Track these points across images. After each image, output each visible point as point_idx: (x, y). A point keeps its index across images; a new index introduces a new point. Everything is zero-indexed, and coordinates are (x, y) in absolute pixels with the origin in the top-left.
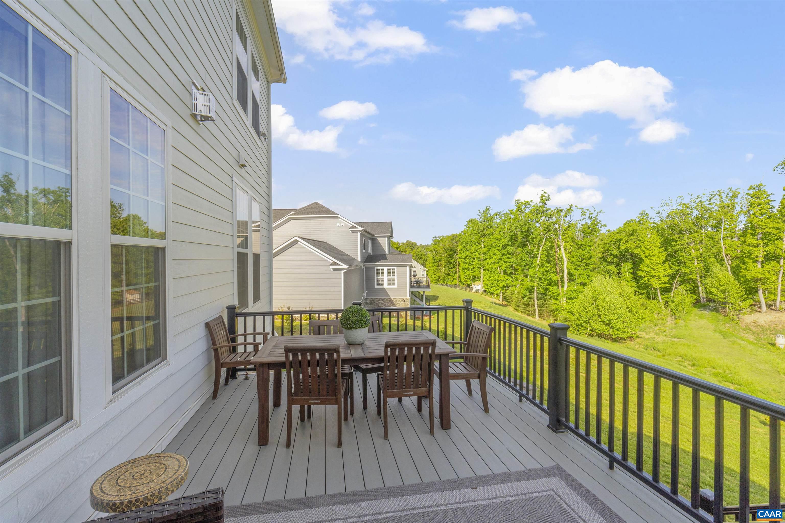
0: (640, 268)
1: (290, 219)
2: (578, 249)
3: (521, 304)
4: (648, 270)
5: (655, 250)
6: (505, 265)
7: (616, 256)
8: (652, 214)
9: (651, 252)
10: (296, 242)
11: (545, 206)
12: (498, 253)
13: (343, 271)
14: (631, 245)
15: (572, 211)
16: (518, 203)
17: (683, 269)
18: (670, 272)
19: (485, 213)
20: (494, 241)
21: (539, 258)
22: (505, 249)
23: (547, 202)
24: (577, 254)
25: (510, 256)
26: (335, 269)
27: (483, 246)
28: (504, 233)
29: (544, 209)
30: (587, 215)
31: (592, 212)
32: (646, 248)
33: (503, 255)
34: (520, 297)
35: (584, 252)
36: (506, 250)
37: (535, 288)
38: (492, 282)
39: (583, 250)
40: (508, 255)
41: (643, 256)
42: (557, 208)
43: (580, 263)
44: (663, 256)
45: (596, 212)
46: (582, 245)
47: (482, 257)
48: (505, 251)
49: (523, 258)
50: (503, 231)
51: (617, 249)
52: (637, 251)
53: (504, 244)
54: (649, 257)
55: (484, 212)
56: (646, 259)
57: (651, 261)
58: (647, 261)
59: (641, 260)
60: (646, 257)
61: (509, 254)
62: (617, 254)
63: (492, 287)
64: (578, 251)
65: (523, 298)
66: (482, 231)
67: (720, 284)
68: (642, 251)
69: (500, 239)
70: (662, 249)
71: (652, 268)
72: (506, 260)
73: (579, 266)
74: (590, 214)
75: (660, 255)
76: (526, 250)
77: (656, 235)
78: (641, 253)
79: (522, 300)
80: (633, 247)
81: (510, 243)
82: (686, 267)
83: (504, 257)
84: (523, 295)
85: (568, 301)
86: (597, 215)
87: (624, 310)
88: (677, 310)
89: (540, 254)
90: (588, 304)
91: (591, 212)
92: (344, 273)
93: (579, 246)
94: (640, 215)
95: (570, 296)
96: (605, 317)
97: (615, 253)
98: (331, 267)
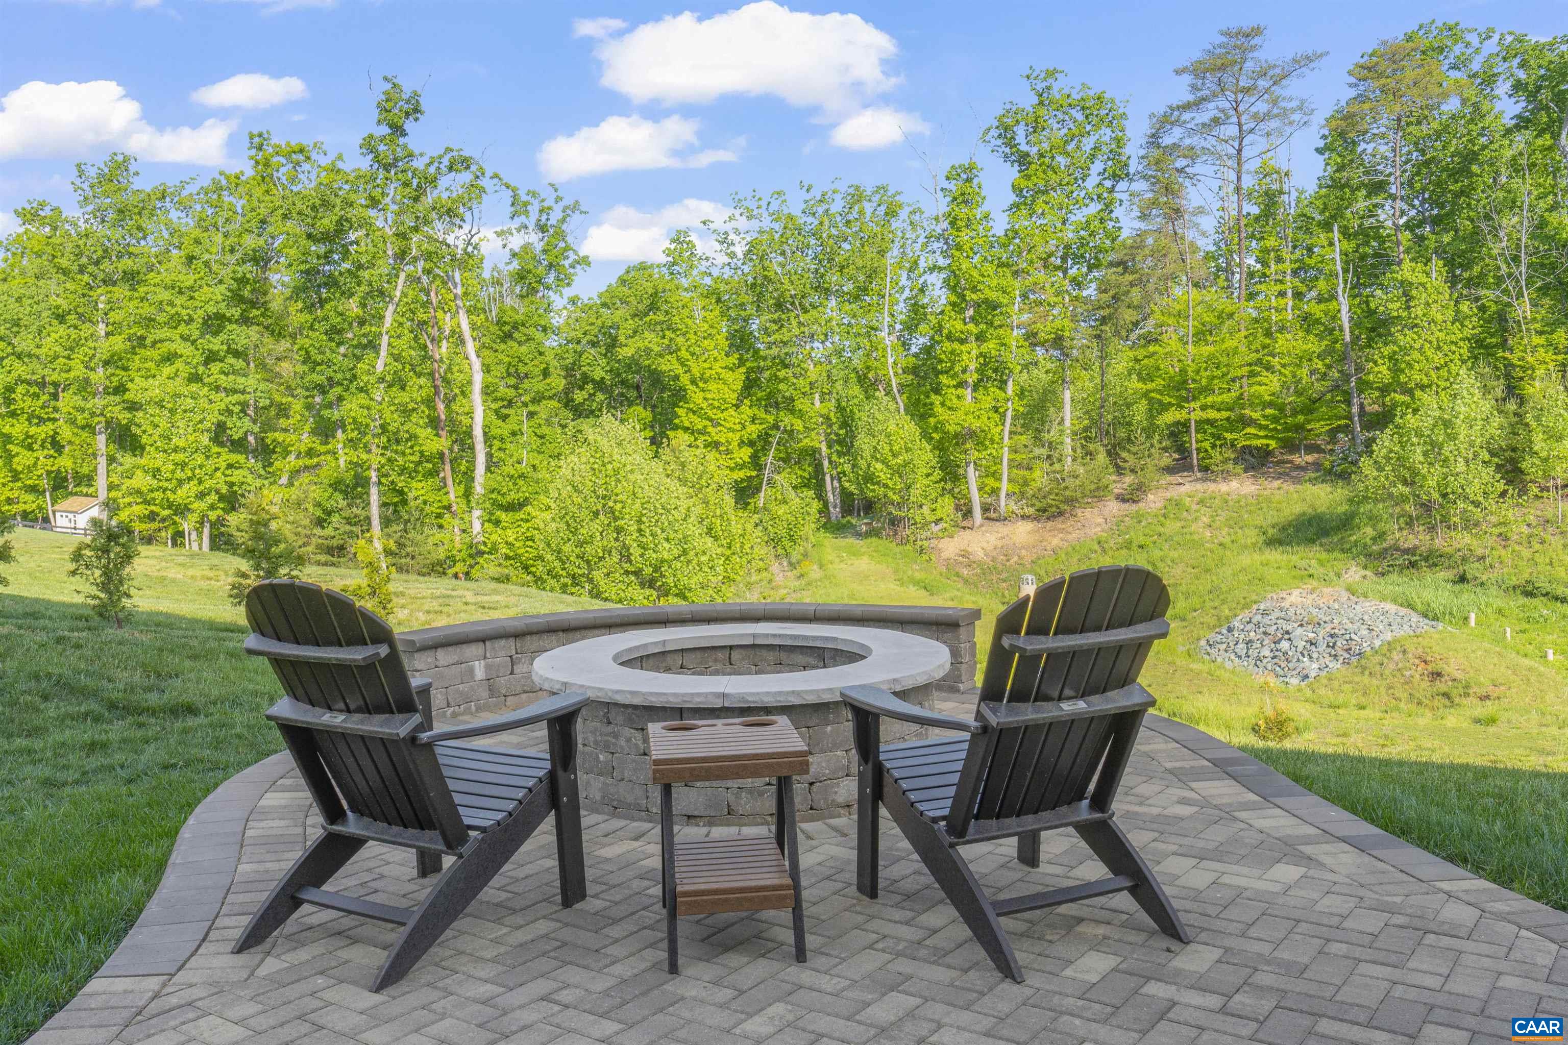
0: (676, 421)
2: (503, 341)
3: (310, 549)
4: (699, 424)
5: (715, 359)
6: (222, 400)
7: (600, 385)
8: (705, 246)
9: (706, 365)
11: (402, 141)
12: (185, 349)
14: (650, 339)
15: (483, 190)
16: (260, 148)
17: (787, 420)
18: (753, 430)
19: (105, 179)
20: (165, 295)
21: (383, 353)
22: (216, 334)
23: (409, 126)
24: (501, 356)
25: (240, 364)
27: (102, 329)
28: (207, 264)
29: (400, 153)
30: (534, 209)
31: (550, 202)
32: (693, 354)
33: (211, 358)
34: (306, 522)
35: (524, 349)
36: (222, 337)
37: (373, 475)
38: (180, 457)
39: (520, 343)
40: (230, 360)
41: (685, 380)
42: (449, 150)
43: (511, 393)
44: (737, 379)
45: (561, 204)
46: (515, 327)
47: (98, 376)
48: (216, 344)
49: (313, 352)
50: (206, 256)
51: (603, 362)
52: (668, 365)
53: (211, 309)
54: (701, 384)
55: (101, 175)
56: (693, 388)
57: (709, 396)
58: (696, 397)
59: (680, 395)
60: (693, 382)
61: (237, 354)
62: (603, 378)
63: (180, 483)
64: (503, 346)
65: (320, 523)
66: (97, 263)
67: (891, 450)
68: (683, 364)
69: (191, 288)
70: (734, 359)
71: (711, 420)
72: (223, 381)
73: (510, 404)
74: (541, 211)
75: (729, 376)
76: (326, 318)
77: (717, 312)
78: (680, 371)
79: (318, 531)
80: (657, 349)
81: (236, 312)
82: (792, 411)
83: (215, 367)
84: (319, 513)
85: (502, 515)
86: (563, 220)
87: (693, 529)
88: (791, 538)
89: (385, 338)
90: (584, 514)
91: (545, 204)
93: (507, 328)
94: (673, 246)
95: (508, 499)
96: (642, 556)
97: (598, 374)
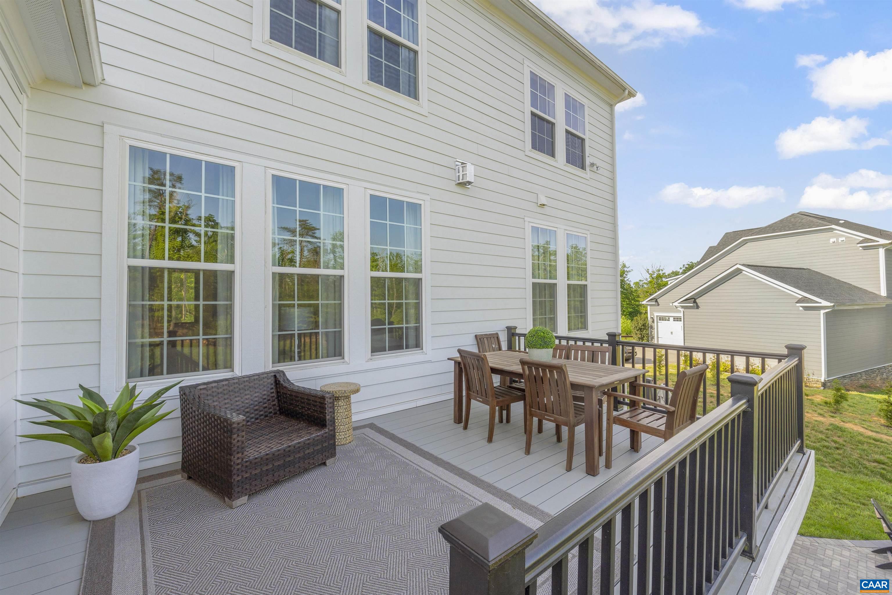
1: (745, 242)
10: (738, 272)
13: (822, 312)
26: (806, 308)
92: (827, 314)
98: (798, 305)
